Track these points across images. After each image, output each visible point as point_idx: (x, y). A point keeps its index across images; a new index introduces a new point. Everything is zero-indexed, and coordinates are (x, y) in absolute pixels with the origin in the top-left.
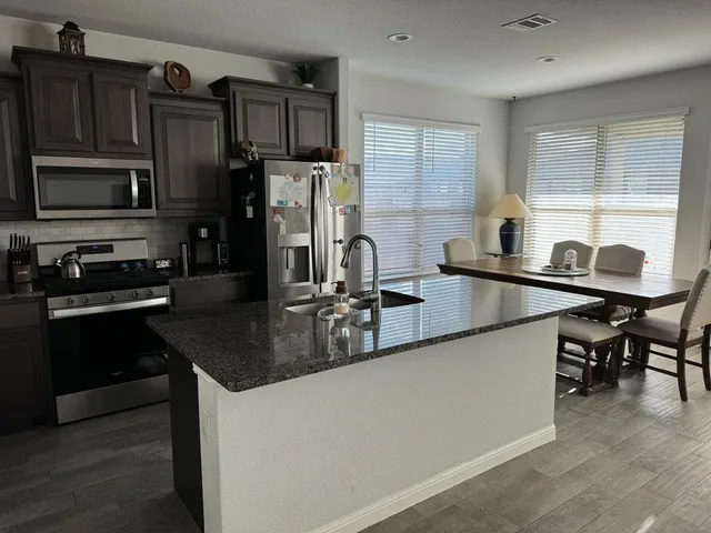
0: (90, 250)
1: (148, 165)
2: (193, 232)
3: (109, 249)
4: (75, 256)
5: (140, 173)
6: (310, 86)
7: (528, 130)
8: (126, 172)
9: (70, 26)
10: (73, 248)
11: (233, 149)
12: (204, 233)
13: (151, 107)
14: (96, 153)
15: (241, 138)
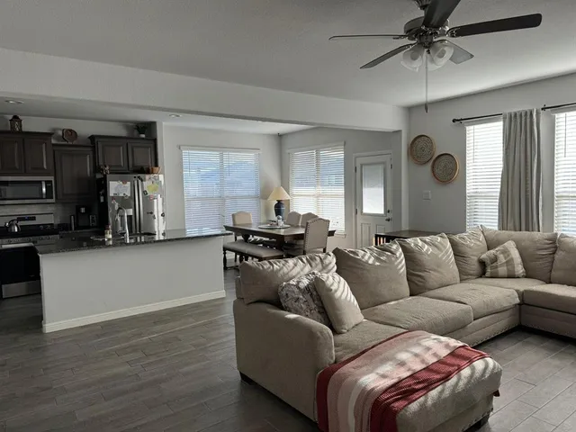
0: (23, 219)
1: (51, 178)
2: (78, 210)
3: (34, 219)
4: (16, 222)
5: (47, 182)
6: (143, 136)
7: (288, 151)
8: (40, 182)
9: (16, 117)
10: (16, 218)
11: (97, 169)
12: (83, 210)
13: (54, 151)
14: (26, 173)
15: (101, 163)
